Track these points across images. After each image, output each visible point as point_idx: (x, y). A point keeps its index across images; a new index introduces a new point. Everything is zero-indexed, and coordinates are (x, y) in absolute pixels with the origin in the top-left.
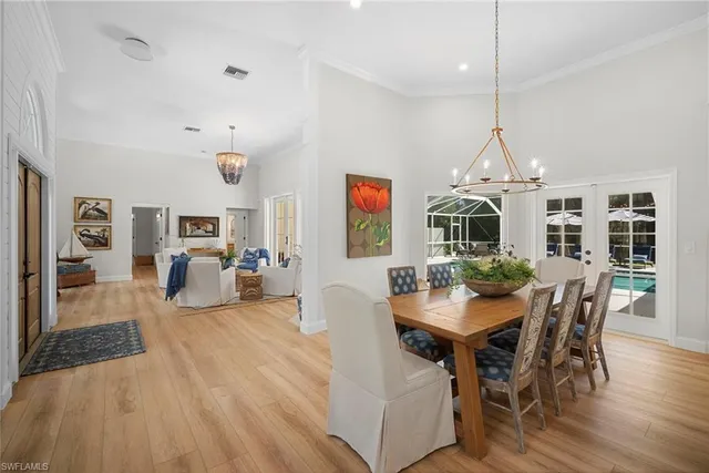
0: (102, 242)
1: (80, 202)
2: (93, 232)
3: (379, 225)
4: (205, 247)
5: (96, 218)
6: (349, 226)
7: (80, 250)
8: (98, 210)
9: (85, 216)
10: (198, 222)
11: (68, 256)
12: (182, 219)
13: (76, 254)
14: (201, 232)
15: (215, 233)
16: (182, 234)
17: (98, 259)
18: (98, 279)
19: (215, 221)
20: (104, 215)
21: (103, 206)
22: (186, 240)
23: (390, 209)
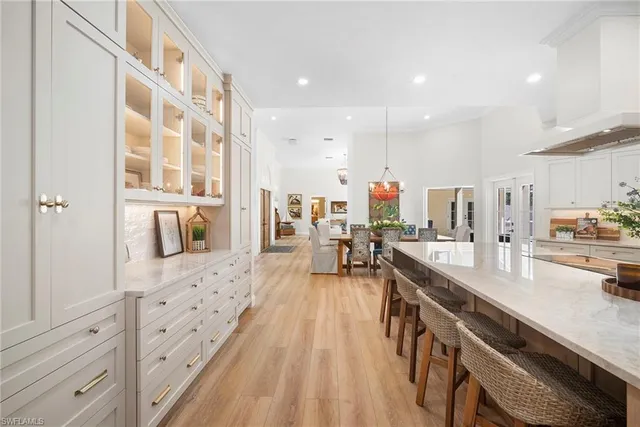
0: (298, 215)
1: (290, 196)
2: (295, 210)
3: (390, 207)
4: (342, 219)
5: (296, 204)
6: (370, 208)
7: (290, 219)
8: (297, 200)
9: (292, 203)
10: (340, 204)
11: (285, 221)
12: (333, 203)
13: (288, 221)
14: (341, 210)
16: (333, 212)
17: (296, 223)
18: (295, 233)
19: (345, 203)
20: (299, 202)
21: (299, 197)
22: (334, 215)
23: (398, 198)
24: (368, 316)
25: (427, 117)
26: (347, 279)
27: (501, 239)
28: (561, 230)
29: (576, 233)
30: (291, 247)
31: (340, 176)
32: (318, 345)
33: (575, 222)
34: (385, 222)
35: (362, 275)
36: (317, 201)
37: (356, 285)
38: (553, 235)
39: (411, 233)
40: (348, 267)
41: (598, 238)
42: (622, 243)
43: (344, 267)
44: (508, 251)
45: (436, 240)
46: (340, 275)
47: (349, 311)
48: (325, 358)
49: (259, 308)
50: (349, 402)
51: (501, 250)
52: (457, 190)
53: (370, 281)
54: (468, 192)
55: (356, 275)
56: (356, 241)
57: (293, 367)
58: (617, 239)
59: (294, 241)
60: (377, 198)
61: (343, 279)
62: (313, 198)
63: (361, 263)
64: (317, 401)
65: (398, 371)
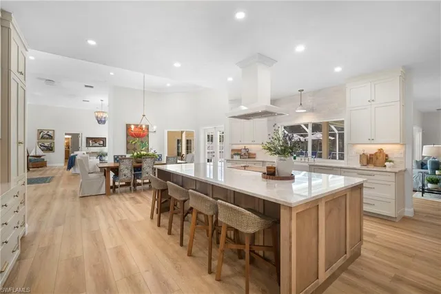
0: (50, 149)
1: (40, 131)
2: (46, 144)
3: (142, 142)
4: (99, 151)
5: (47, 138)
7: (40, 152)
8: (48, 135)
9: (42, 138)
10: (95, 140)
11: (34, 154)
12: (88, 139)
13: (38, 154)
14: (97, 144)
15: (104, 145)
16: (88, 145)
17: (48, 156)
18: (48, 165)
19: (104, 140)
20: (51, 137)
21: (50, 133)
22: (89, 148)
23: (148, 136)
24: (140, 218)
25: (168, 85)
26: (115, 197)
27: (208, 161)
28: (235, 154)
29: (241, 155)
30: (47, 178)
31: (97, 117)
32: (109, 245)
33: (240, 150)
34: (142, 152)
35: (126, 192)
36: (70, 137)
37: (124, 199)
38: (232, 157)
39: (159, 160)
40: (114, 187)
41: (249, 158)
42: (257, 159)
43: (111, 187)
44: (212, 167)
45: (177, 163)
46: (107, 194)
47: (125, 217)
48: (119, 252)
49: (35, 234)
50: (147, 271)
51: (208, 167)
52: (182, 132)
53: (133, 195)
54: (189, 133)
55: (121, 193)
56: (122, 167)
57: (94, 266)
58: (255, 158)
59: (48, 172)
60: (132, 136)
61: (111, 197)
62: (66, 134)
63: (124, 183)
64: (125, 280)
65: (171, 243)
